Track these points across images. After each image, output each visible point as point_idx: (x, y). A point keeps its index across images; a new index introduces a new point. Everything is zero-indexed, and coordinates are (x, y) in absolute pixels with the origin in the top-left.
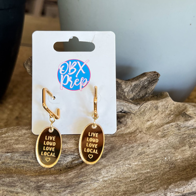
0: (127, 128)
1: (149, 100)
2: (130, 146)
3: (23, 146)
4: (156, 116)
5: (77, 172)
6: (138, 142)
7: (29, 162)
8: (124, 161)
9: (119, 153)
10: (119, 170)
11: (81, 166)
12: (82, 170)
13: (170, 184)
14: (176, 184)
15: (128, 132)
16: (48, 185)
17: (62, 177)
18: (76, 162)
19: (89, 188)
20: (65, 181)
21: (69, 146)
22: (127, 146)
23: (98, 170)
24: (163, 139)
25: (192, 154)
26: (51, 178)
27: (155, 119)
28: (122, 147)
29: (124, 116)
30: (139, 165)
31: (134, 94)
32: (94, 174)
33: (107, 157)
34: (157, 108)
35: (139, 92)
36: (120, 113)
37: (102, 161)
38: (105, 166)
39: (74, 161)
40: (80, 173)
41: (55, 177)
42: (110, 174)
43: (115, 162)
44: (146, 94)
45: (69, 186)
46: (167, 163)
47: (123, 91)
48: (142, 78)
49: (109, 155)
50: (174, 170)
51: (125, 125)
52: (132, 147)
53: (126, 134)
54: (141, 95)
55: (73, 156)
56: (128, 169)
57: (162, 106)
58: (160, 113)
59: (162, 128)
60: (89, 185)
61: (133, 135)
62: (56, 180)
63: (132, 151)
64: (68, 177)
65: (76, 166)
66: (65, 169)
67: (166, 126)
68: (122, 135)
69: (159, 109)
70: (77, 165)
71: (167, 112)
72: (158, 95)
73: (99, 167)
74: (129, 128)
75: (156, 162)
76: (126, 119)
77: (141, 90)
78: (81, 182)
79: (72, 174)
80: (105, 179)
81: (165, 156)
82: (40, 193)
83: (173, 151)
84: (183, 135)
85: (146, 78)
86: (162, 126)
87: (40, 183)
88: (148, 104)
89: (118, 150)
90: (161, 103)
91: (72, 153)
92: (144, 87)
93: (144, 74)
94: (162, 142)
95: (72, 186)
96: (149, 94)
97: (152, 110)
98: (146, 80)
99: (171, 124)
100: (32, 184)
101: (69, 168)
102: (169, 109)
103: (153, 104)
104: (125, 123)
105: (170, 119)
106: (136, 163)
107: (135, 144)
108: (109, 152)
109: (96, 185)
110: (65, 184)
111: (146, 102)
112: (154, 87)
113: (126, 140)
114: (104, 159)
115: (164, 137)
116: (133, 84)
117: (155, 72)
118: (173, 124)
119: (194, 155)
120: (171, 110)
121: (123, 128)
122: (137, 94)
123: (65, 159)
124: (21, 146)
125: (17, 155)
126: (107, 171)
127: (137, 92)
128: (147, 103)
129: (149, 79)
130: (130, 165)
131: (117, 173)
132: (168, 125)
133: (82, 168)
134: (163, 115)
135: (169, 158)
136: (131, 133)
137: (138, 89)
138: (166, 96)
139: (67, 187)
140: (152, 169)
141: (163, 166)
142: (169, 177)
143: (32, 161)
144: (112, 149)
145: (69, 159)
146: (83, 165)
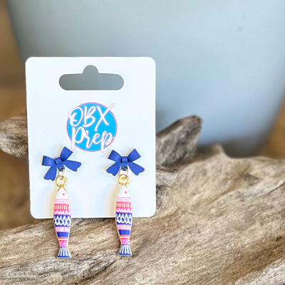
0: (162, 209)
1: (190, 162)
2: (172, 234)
3: (17, 257)
4: (205, 185)
5: (100, 282)
6: (183, 227)
7: (28, 279)
8: (166, 258)
9: (157, 247)
10: (160, 272)
11: (104, 273)
12: (108, 278)
13: (237, 279)
15: (165, 215)
18: (97, 269)
22: (167, 235)
23: (130, 276)
24: (220, 218)
25: (266, 234)
27: (204, 191)
28: (159, 238)
30: (189, 262)
31: (166, 156)
33: (140, 255)
34: (205, 173)
35: (174, 151)
37: (134, 261)
38: (139, 269)
39: (93, 267)
40: (105, 283)
42: (148, 279)
43: (154, 261)
44: (185, 153)
46: (231, 252)
48: (175, 129)
49: (143, 252)
50: (241, 261)
51: (160, 206)
52: (175, 236)
53: (164, 218)
54: (178, 156)
55: (90, 262)
56: (173, 269)
57: (213, 168)
58: (210, 181)
59: (216, 202)
61: (173, 219)
63: (176, 243)
65: (97, 274)
66: (82, 281)
67: (222, 198)
68: (157, 220)
69: (209, 174)
71: (222, 176)
72: (204, 152)
73: (131, 271)
74: (166, 208)
75: (214, 254)
76: (159, 195)
77: (176, 148)
81: (226, 244)
83: (237, 233)
84: (249, 207)
85: (180, 128)
86: (216, 199)
88: (191, 169)
89: (154, 243)
90: (210, 165)
91: (89, 256)
92: (181, 143)
93: (177, 123)
94: (219, 223)
96: (190, 152)
97: (198, 177)
98: (181, 131)
99: (229, 194)
101: (87, 279)
102: (224, 172)
103: (197, 168)
104: (159, 203)
105: (227, 187)
106: (184, 260)
107: (179, 231)
108: (141, 247)
111: (186, 166)
112: (194, 141)
113: (164, 227)
114: (137, 258)
115: (221, 215)
117: (194, 117)
118: (232, 193)
119: (269, 235)
120: (227, 174)
122: (171, 155)
123: (80, 267)
124: (14, 257)
125: (9, 271)
126: (143, 275)
127: (170, 152)
128: (188, 167)
129: (187, 129)
130: (176, 263)
131: (158, 276)
132: (225, 196)
133: (107, 275)
134: (216, 183)
135: (233, 245)
136: (170, 216)
137: (170, 148)
138: (217, 152)
140: (209, 264)
141: (225, 258)
142: (234, 271)
143: (31, 276)
144: (146, 242)
145: (85, 266)
146: (108, 271)
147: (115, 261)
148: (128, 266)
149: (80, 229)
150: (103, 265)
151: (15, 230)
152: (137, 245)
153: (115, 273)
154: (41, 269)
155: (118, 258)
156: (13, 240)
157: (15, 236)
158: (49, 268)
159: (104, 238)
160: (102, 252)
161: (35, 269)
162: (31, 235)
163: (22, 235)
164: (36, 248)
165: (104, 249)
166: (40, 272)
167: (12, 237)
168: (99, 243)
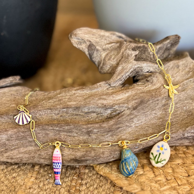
0: (153, 85)
1: (171, 60)
2: (156, 99)
3: (75, 103)
4: (177, 74)
5: (115, 121)
6: (162, 96)
7: (80, 115)
8: (151, 111)
9: (147, 105)
10: (147, 118)
11: (118, 117)
13: (187, 127)
14: (192, 127)
15: (154, 88)
16: (95, 130)
17: (105, 125)
18: (114, 113)
19: (125, 132)
20: (107, 127)
21: (109, 102)
22: (153, 99)
23: (131, 119)
24: (183, 93)
26: (97, 125)
27: (177, 76)
28: (149, 101)
29: (151, 76)
30: (163, 114)
32: (129, 122)
33: (138, 109)
34: (178, 67)
35: (163, 53)
36: (147, 73)
37: (134, 112)
38: (136, 116)
39: (112, 113)
40: (118, 122)
41: (100, 125)
42: (140, 121)
43: (144, 113)
44: (169, 55)
45: (110, 131)
46: (186, 111)
47: (149, 54)
48: (166, 41)
49: (140, 107)
50: (191, 117)
51: (152, 83)
52: (158, 100)
53: (153, 90)
54: (165, 56)
55: (111, 109)
56: (154, 118)
57: (183, 64)
58: (180, 71)
59: (182, 83)
60: (125, 130)
61: (158, 91)
62: (101, 127)
63: (158, 104)
64: (110, 125)
66: (107, 119)
67: (185, 81)
68: (149, 91)
69: (180, 68)
70: (115, 116)
71: (187, 70)
72: (179, 55)
73: (132, 117)
74: (155, 85)
75: (176, 111)
76: (152, 77)
77: (164, 52)
78: (119, 128)
79: (112, 122)
80: (137, 125)
81: (184, 106)
82: (90, 136)
83: (191, 101)
85: (168, 41)
86: (182, 82)
87: (89, 129)
88: (171, 64)
89: (146, 103)
90: (181, 62)
91: (111, 107)
92: (167, 49)
93: (167, 38)
94: (182, 95)
95: (112, 131)
96: (172, 55)
97: (174, 69)
98: (169, 43)
100: (84, 130)
101: (109, 118)
102: (188, 67)
103: (175, 64)
104: (151, 81)
105: (189, 75)
106: (160, 113)
107: (160, 98)
108: (139, 105)
109: (130, 129)
110: (107, 130)
111: (169, 62)
112: (175, 49)
113: (152, 95)
114: (136, 110)
115: (183, 91)
116: (158, 47)
117: (176, 35)
118: (191, 79)
120: (190, 68)
121: (150, 85)
122: (161, 55)
123: (106, 112)
124: (73, 103)
125: (71, 110)
126: (138, 119)
128: (170, 63)
129: (172, 42)
130: (156, 114)
131: (145, 120)
132: (187, 81)
133: (119, 118)
134: (183, 73)
135: (188, 107)
136: (156, 89)
137: (162, 51)
138: (186, 56)
139: (109, 132)
140: (174, 117)
141: (183, 114)
142: (187, 122)
143: (81, 114)
144: (142, 102)
145: (109, 111)
146: (120, 115)
147: (124, 111)
148: (131, 114)
149: (108, 91)
150: (118, 112)
151: (75, 89)
152: (137, 103)
153: (123, 117)
154: (86, 110)
155: (126, 109)
156: (74, 94)
157: (76, 92)
158: (91, 110)
159: (120, 98)
160: (118, 105)
161: (83, 110)
162: (83, 92)
163: (79, 91)
164: (85, 99)
165: (119, 104)
166: (86, 112)
167: (74, 92)
168: (117, 100)
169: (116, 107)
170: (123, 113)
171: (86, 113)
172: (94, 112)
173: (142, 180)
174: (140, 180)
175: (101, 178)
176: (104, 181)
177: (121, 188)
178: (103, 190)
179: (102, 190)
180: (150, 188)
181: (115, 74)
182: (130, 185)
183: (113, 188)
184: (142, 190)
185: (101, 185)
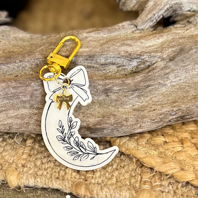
169: (146, 57)
170: (155, 65)
171: (103, 65)
172: (113, 64)
173: (181, 158)
174: (178, 158)
175: (122, 156)
176: (127, 161)
177: (152, 169)
178: (127, 172)
179: (124, 171)
180: (192, 168)
181: (144, 12)
182: (164, 163)
183: (140, 169)
184: (182, 169)
185: (122, 165)
